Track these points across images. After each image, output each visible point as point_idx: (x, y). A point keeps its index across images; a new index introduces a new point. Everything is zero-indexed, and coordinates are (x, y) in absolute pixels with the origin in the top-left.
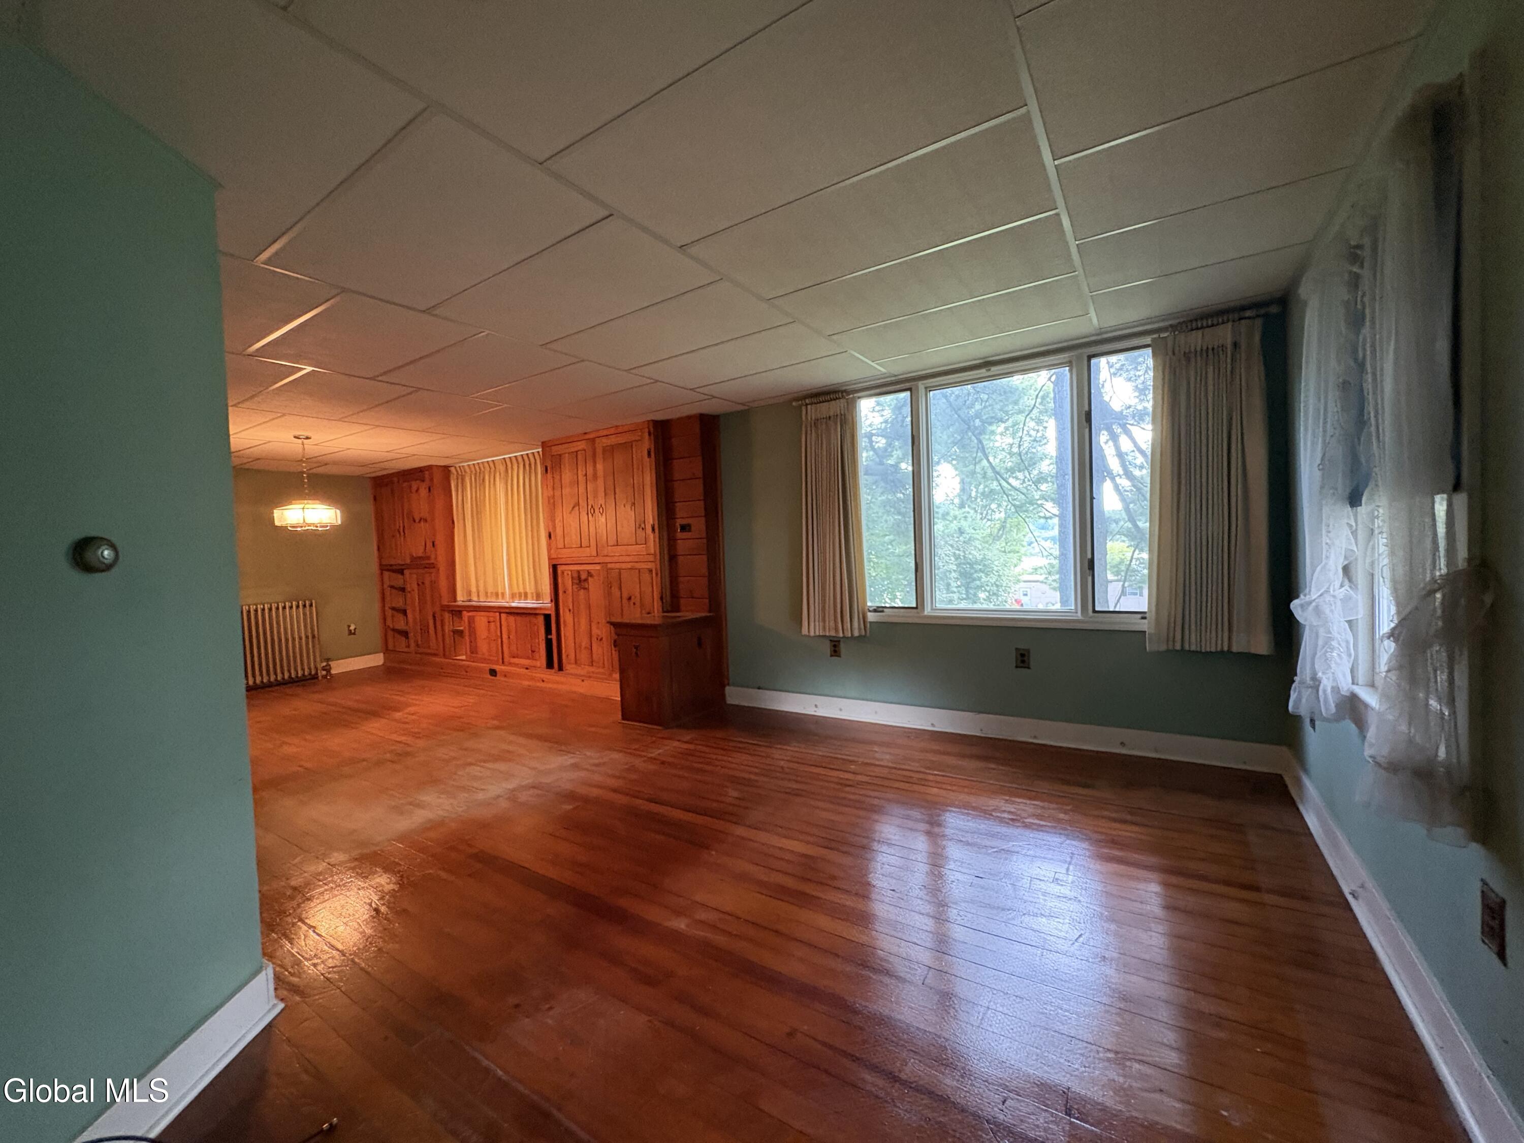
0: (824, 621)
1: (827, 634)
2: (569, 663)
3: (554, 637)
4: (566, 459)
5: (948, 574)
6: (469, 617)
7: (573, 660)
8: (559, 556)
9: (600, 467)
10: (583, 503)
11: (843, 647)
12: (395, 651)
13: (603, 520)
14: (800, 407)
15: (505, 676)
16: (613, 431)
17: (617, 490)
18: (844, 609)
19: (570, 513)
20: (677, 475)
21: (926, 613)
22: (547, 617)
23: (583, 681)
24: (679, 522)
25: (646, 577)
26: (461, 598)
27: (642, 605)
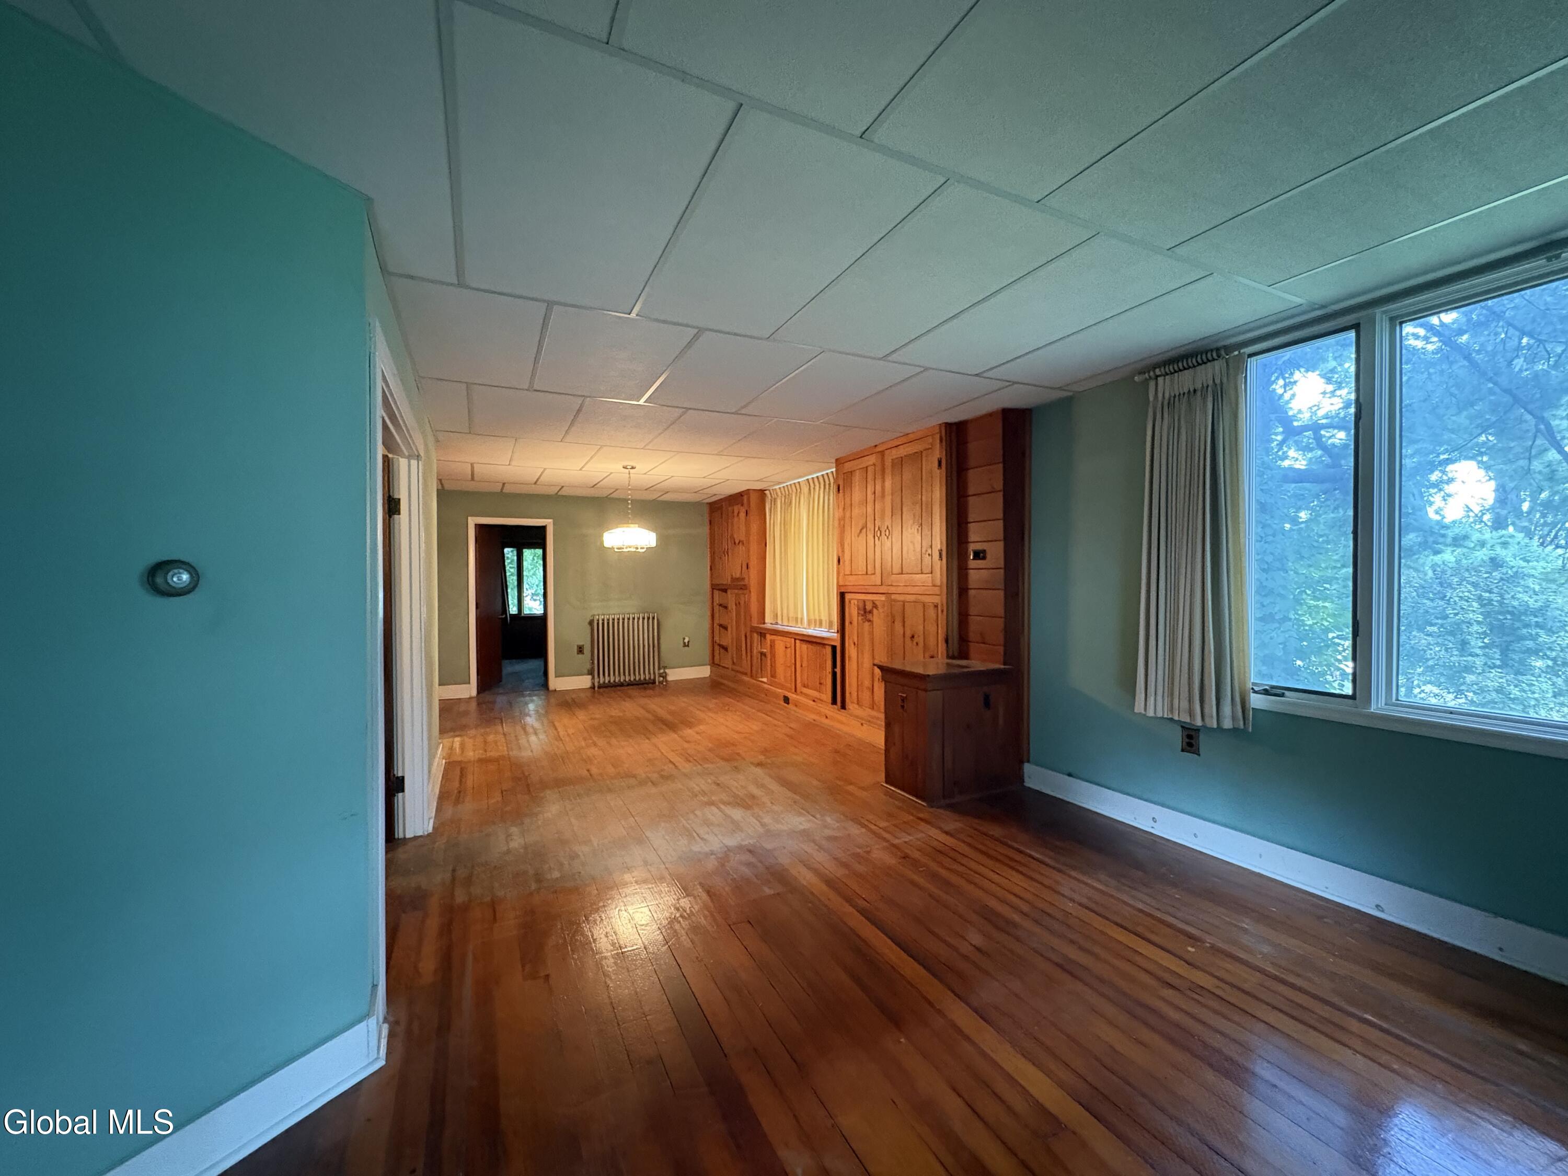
0: (1171, 694)
1: (1176, 718)
2: (852, 703)
3: (838, 670)
4: (857, 477)
5: (1464, 626)
6: (771, 640)
7: (855, 701)
8: (847, 584)
9: (888, 484)
10: (870, 525)
11: (1203, 741)
12: (719, 665)
13: (888, 543)
14: (1146, 381)
15: (796, 706)
16: (904, 440)
17: (904, 509)
18: (1206, 682)
19: (858, 536)
20: (971, 490)
21: (1373, 709)
22: (834, 648)
23: (862, 724)
24: (972, 547)
25: (931, 612)
26: (768, 619)
27: (926, 647)
